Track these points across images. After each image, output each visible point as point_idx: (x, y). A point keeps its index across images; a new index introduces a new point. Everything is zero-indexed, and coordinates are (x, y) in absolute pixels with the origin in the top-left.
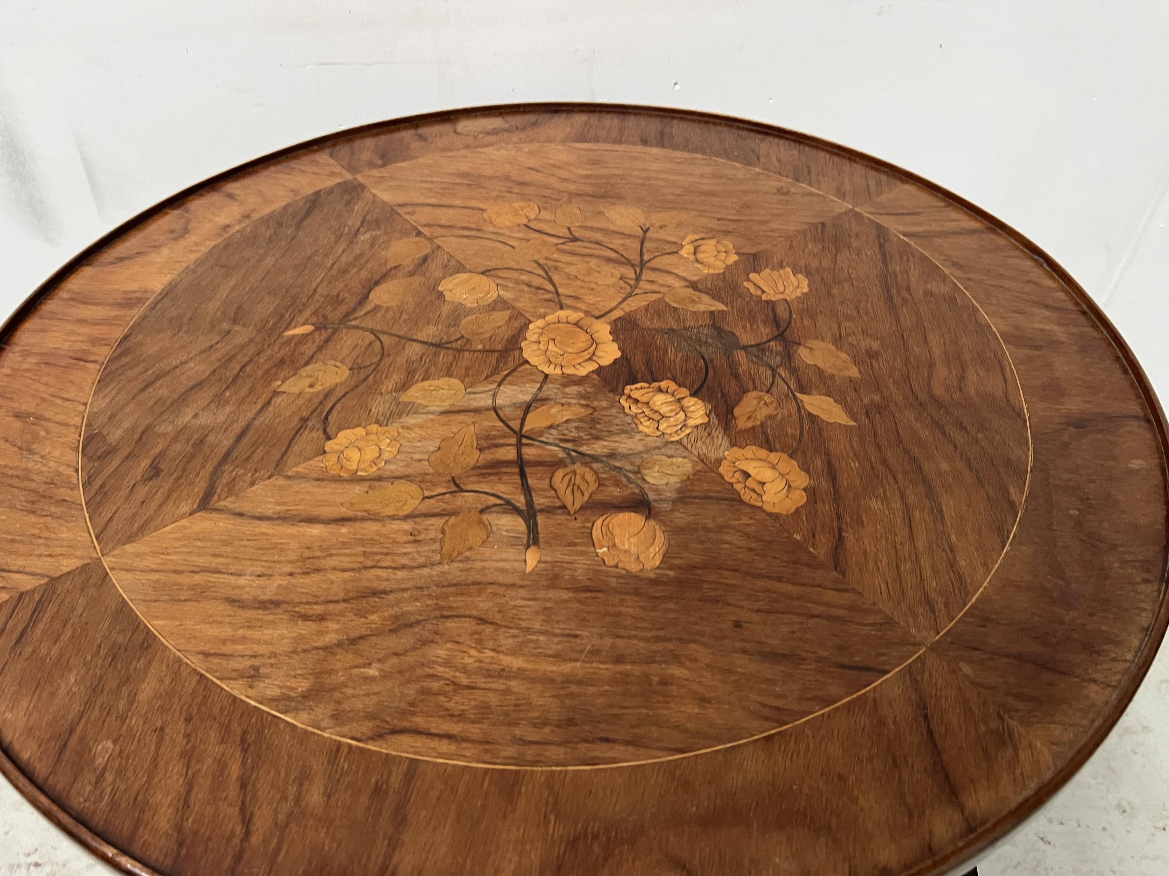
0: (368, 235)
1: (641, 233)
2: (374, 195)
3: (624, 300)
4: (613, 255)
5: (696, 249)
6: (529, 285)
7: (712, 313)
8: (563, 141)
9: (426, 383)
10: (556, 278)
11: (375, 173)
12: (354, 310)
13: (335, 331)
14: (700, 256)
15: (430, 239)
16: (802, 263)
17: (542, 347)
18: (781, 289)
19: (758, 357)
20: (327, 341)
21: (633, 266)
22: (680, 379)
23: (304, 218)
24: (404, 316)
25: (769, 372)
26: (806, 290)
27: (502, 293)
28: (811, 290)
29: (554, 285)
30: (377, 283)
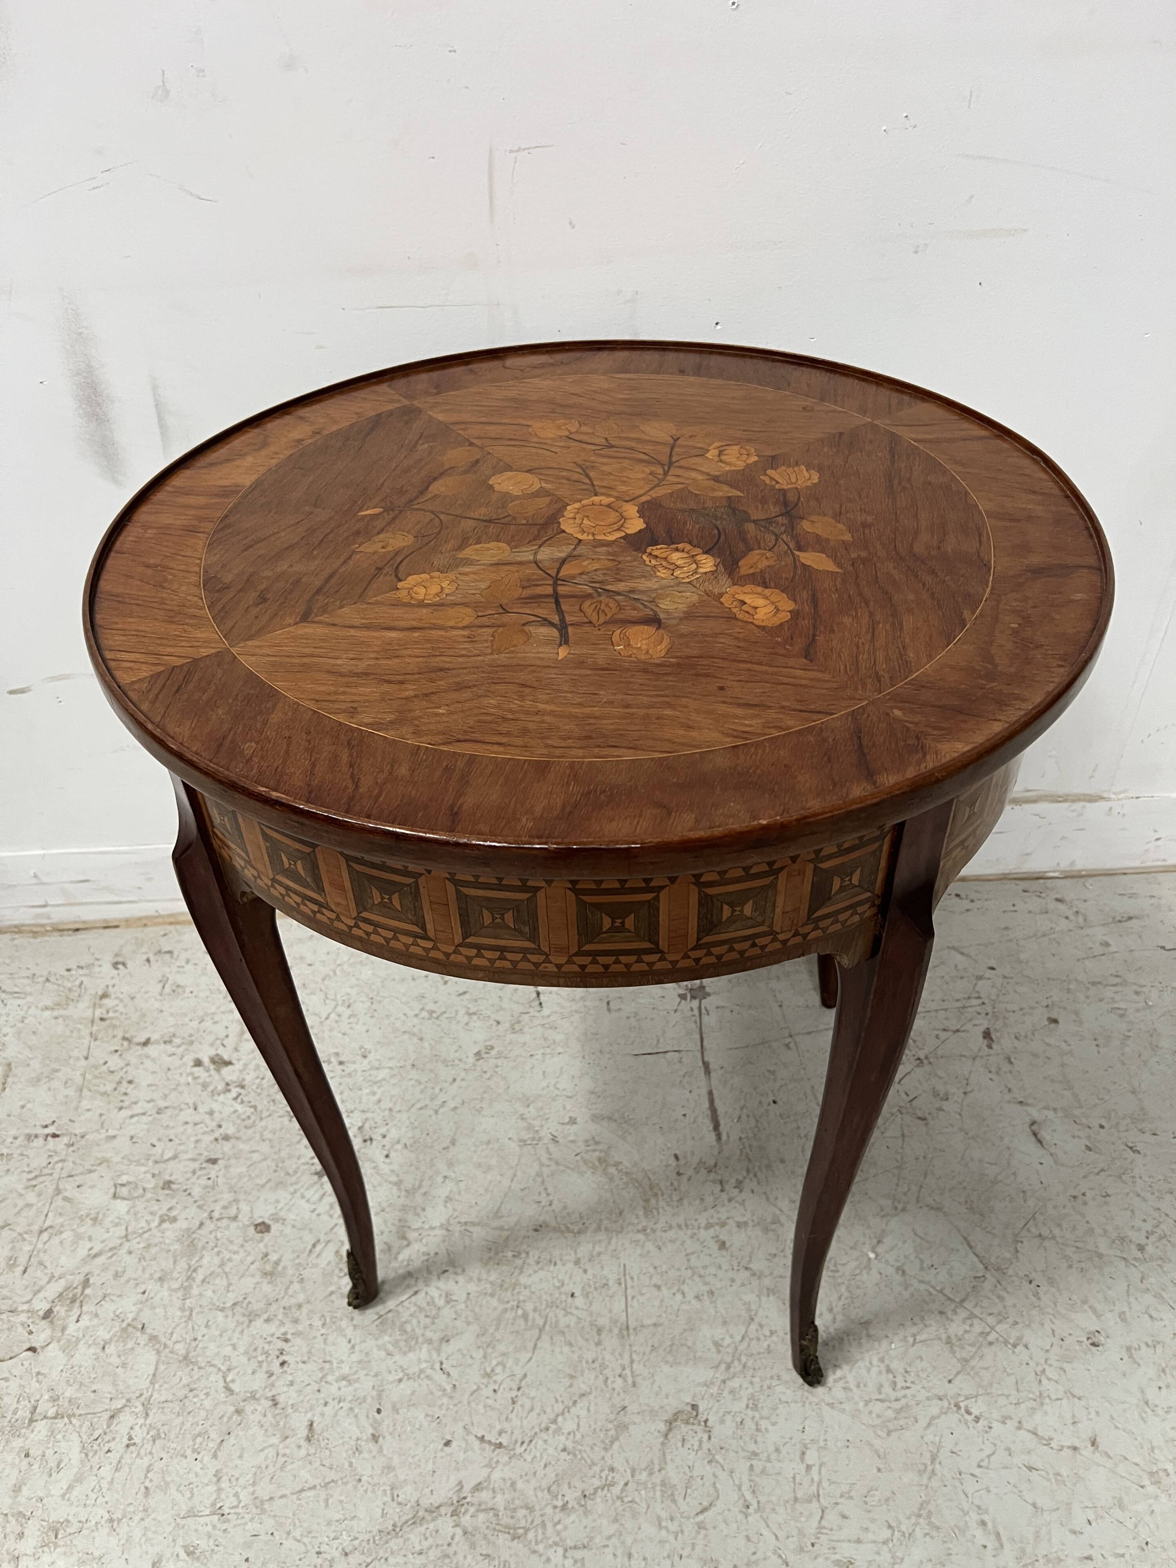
0: (426, 446)
1: (672, 441)
2: (430, 416)
3: (652, 489)
4: (646, 457)
5: (720, 453)
6: (568, 480)
7: (729, 498)
8: (605, 373)
9: (478, 546)
10: (592, 474)
11: (430, 399)
12: (417, 497)
13: (401, 512)
14: (723, 458)
15: (481, 448)
16: (816, 462)
17: (578, 521)
18: (794, 480)
19: (766, 527)
20: (394, 519)
21: (663, 465)
22: (695, 542)
23: (368, 434)
24: (460, 502)
25: (773, 537)
26: (816, 481)
27: (543, 485)
28: (820, 482)
29: (590, 479)
30: (435, 479)
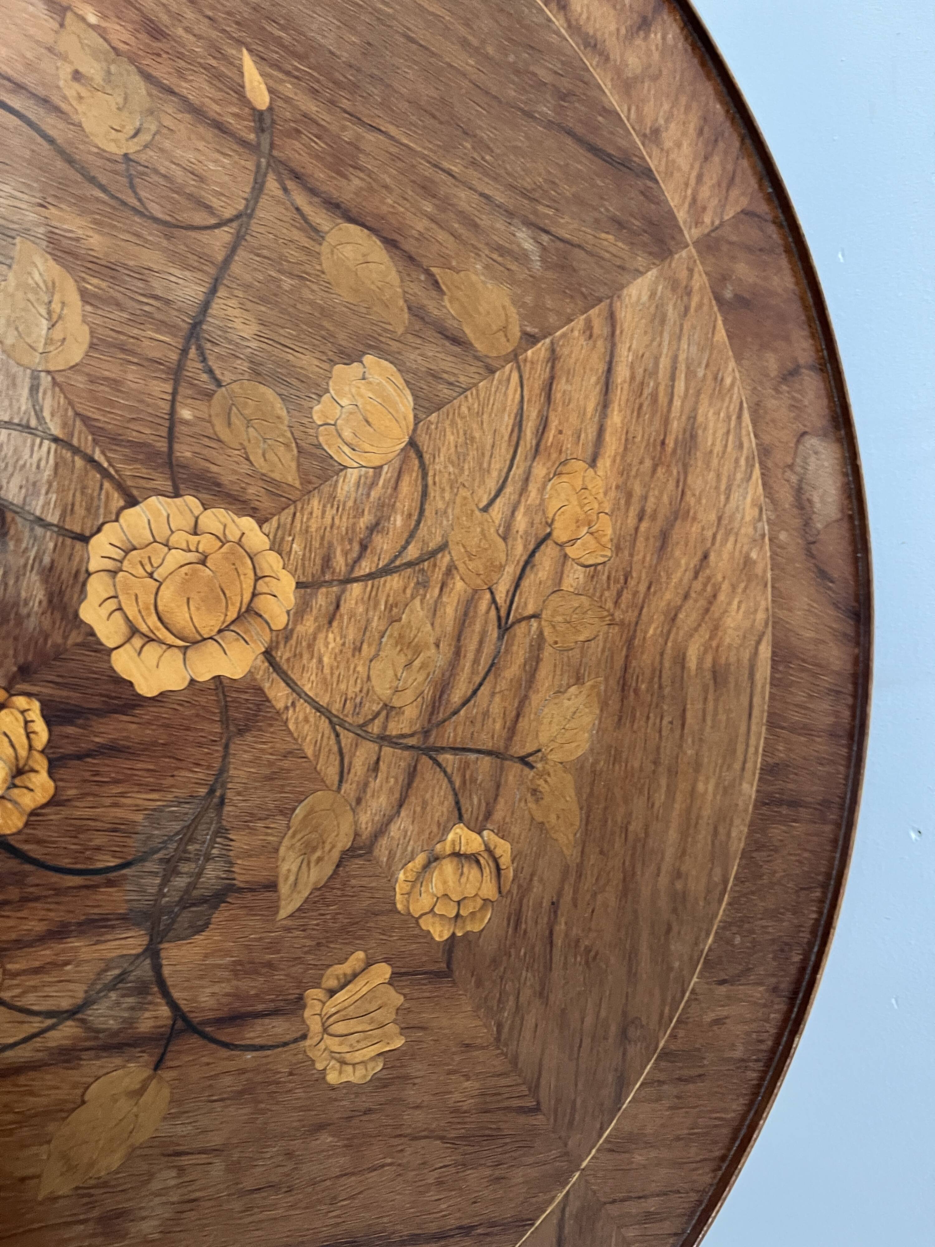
0: (528, 245)
1: (518, 750)
2: (639, 273)
3: (318, 708)
4: (456, 696)
5: (474, 859)
6: (373, 528)
7: (272, 886)
8: (777, 623)
9: (74, 298)
10: (394, 582)
11: (700, 281)
12: (313, 192)
13: (252, 148)
14: (448, 867)
15: (514, 356)
16: (417, 1069)
17: (179, 539)
18: (340, 1028)
19: (121, 978)
20: (219, 127)
21: (426, 733)
22: (54, 815)
23: (579, 140)
24: (287, 283)
25: (65, 1004)
26: (332, 1078)
27: (353, 475)
28: (333, 1088)
29: (371, 576)
30: (391, 244)
